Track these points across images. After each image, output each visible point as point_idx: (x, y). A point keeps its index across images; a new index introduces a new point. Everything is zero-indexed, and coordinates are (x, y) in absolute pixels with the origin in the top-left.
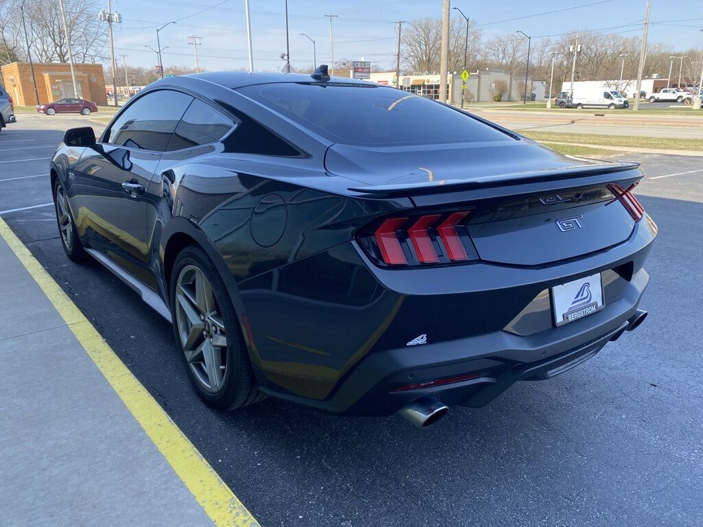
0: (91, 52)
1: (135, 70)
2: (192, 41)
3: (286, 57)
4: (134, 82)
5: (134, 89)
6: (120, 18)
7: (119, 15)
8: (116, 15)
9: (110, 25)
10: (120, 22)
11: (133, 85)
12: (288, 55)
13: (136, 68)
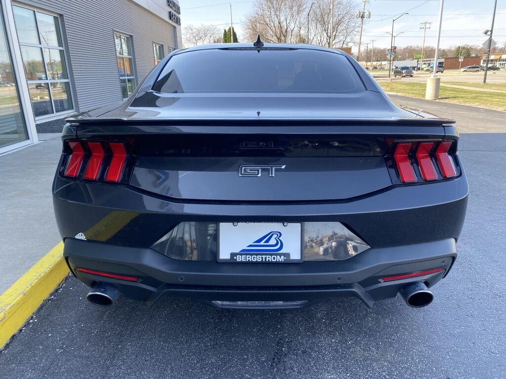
0: (348, 39)
1: (381, 50)
2: (423, 26)
3: (489, 33)
4: (379, 59)
5: (377, 63)
6: (370, 14)
7: (370, 12)
8: (368, 13)
9: (362, 20)
10: (369, 17)
11: (378, 61)
12: (491, 31)
13: (382, 49)
